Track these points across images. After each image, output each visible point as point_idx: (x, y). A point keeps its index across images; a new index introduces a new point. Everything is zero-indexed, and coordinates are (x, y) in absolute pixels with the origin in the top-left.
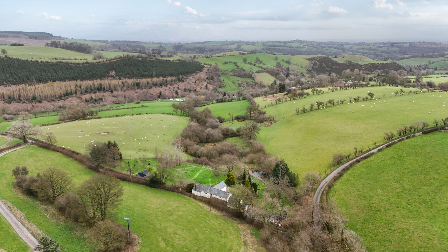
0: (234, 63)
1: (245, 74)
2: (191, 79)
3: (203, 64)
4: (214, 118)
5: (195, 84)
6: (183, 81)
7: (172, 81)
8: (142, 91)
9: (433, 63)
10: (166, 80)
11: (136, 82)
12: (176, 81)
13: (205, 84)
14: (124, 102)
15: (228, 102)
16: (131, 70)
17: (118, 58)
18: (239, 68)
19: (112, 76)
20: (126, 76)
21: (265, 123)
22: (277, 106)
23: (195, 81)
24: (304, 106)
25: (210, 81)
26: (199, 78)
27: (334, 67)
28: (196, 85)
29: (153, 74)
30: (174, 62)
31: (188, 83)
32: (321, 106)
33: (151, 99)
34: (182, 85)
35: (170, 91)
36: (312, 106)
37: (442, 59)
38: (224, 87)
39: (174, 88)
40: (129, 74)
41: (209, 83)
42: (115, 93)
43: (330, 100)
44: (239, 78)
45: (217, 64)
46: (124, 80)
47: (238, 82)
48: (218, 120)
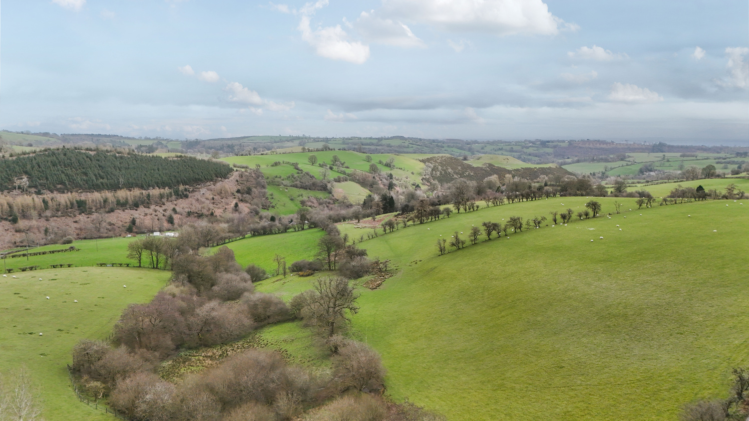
0: (293, 164)
1: (314, 184)
2: (203, 192)
3: (231, 166)
4: (237, 271)
5: (212, 201)
6: (186, 196)
7: (161, 196)
8: (91, 217)
9: (611, 169)
10: (149, 195)
11: (78, 199)
12: (171, 196)
13: (234, 201)
14: (43, 242)
15: (279, 233)
16: (67, 175)
17: (40, 151)
18: (302, 173)
19: (19, 188)
20: (55, 187)
21: (367, 278)
22: (387, 237)
23: (212, 196)
24: (457, 233)
25: (244, 196)
26: (221, 190)
27: (467, 173)
28: (213, 203)
29: (119, 182)
30: (167, 160)
31: (197, 200)
32: (494, 233)
33: (111, 233)
34: (183, 205)
35: (157, 218)
36: (475, 232)
37: (624, 163)
38: (273, 207)
39: (165, 211)
40: (62, 183)
41: (242, 200)
42: (22, 224)
43: (511, 219)
44: (302, 191)
45: (259, 166)
46: (48, 196)
47: (301, 198)
48: (248, 277)
